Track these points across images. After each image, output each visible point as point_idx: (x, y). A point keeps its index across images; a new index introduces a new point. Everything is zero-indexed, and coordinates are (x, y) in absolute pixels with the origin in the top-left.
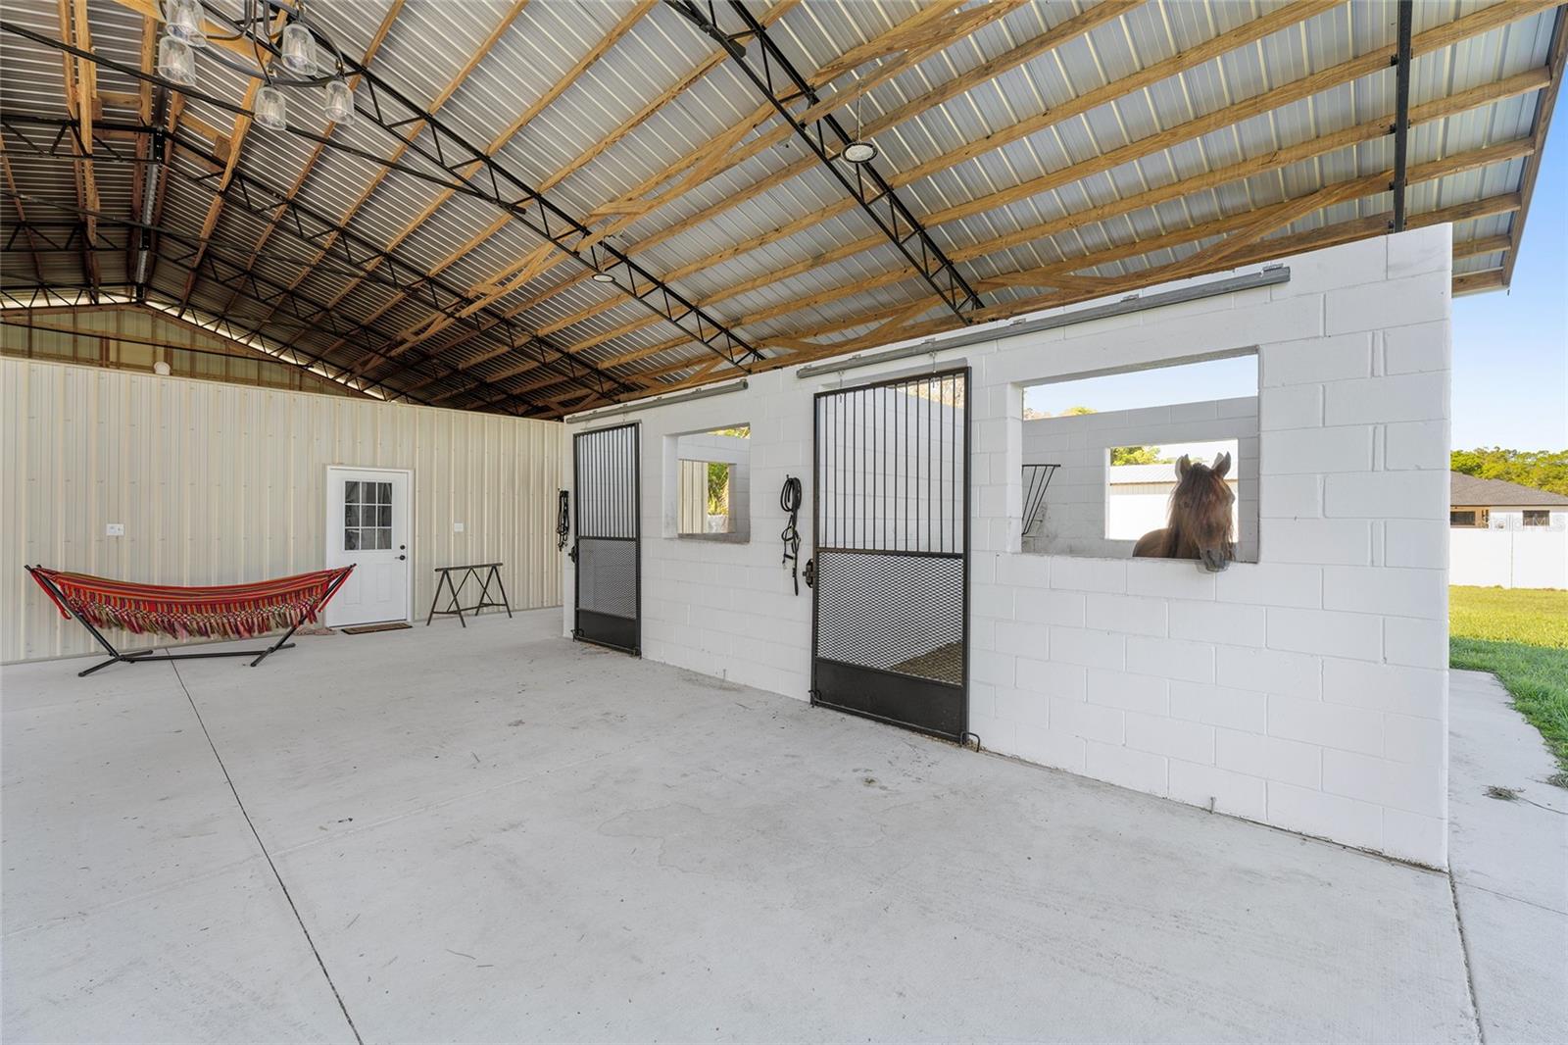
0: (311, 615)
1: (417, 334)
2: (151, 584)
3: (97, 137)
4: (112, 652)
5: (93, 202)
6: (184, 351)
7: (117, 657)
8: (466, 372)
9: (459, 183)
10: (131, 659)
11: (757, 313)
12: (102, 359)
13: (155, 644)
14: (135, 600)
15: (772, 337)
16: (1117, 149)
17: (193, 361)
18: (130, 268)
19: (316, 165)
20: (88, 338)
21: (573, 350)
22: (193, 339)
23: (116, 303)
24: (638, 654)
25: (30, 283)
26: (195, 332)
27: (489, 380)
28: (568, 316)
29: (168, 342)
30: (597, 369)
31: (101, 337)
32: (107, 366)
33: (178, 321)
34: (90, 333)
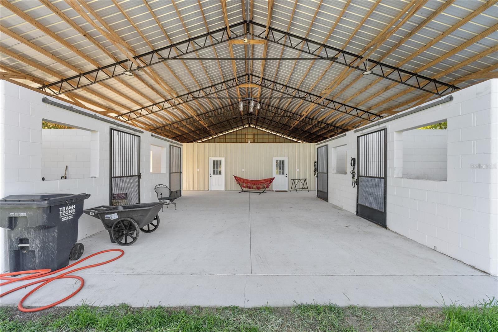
0: (268, 187)
1: (294, 125)
2: (247, 179)
4: (242, 190)
8: (306, 131)
9: (292, 97)
10: (245, 191)
11: (375, 105)
12: (245, 138)
13: (248, 190)
14: (245, 182)
15: (384, 110)
16: (485, 31)
18: (248, 120)
19: (270, 101)
20: (243, 135)
21: (329, 123)
22: (258, 132)
23: (246, 127)
24: (327, 201)
26: (258, 130)
27: (312, 132)
28: (325, 115)
29: (254, 133)
30: (336, 127)
31: (245, 134)
33: (255, 129)
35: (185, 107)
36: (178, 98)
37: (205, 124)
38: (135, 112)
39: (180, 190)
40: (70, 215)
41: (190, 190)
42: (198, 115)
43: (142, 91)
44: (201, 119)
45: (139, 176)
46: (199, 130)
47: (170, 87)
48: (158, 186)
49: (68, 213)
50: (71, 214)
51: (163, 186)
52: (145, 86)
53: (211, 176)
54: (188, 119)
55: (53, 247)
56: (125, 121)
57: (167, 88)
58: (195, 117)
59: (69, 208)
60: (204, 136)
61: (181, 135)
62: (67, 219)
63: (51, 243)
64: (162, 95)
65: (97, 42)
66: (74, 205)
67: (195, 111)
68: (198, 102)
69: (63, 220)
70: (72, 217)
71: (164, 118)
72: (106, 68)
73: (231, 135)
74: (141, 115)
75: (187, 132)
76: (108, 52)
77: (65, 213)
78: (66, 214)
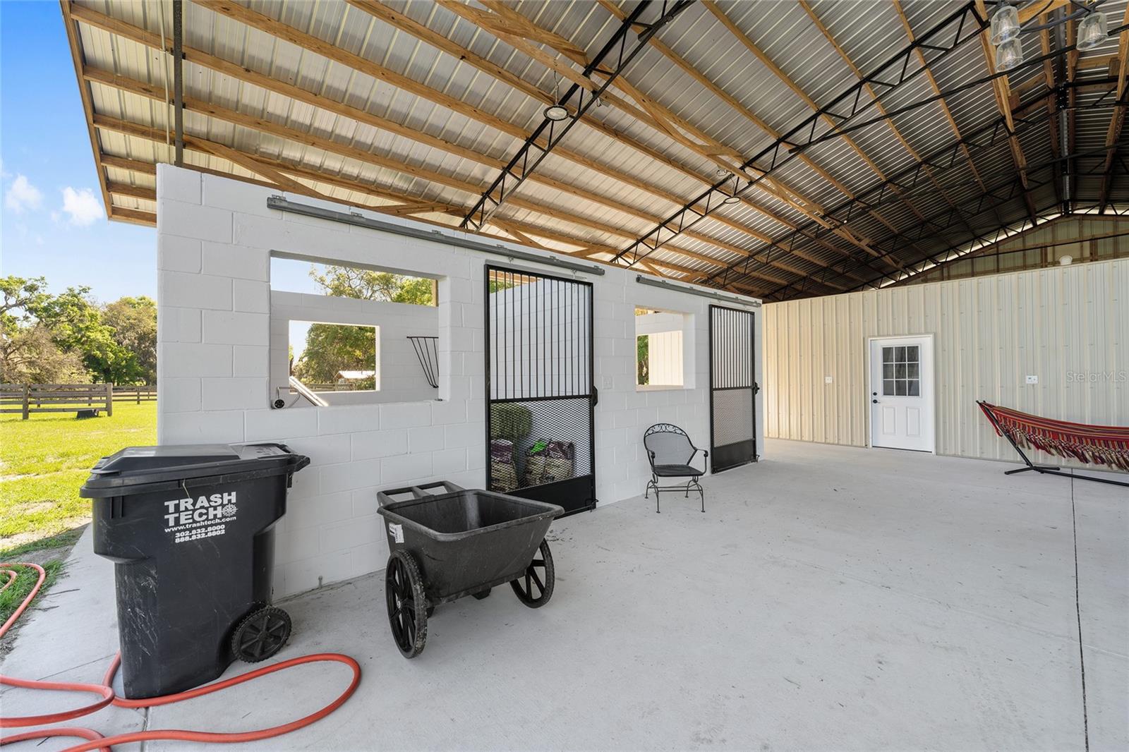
2: (1059, 420)
3: (1016, 118)
4: (1028, 463)
5: (1021, 161)
6: (1107, 239)
7: (1031, 467)
10: (1042, 470)
12: (1042, 262)
13: (1063, 464)
14: (1043, 430)
17: (1116, 244)
18: (1058, 191)
20: (1032, 250)
22: (1116, 227)
23: (1049, 221)
25: (996, 227)
26: (1117, 221)
29: (1093, 236)
31: (1041, 247)
32: (1046, 266)
33: (1101, 217)
34: (1032, 247)
35: (773, 192)
36: (747, 169)
37: (861, 237)
38: (646, 240)
39: (754, 443)
40: (212, 525)
41: (801, 440)
42: (828, 214)
43: (645, 175)
44: (838, 224)
45: (593, 397)
46: (844, 260)
47: (717, 139)
48: (657, 429)
49: (204, 517)
50: (218, 521)
51: (671, 429)
52: (650, 159)
53: (875, 401)
54: (798, 231)
55: (145, 623)
56: (628, 265)
57: (700, 142)
58: (820, 221)
59: (209, 501)
60: (865, 281)
61: (787, 285)
62: (199, 535)
63: (140, 608)
64: (701, 172)
65: (496, 68)
66: (234, 494)
67: (815, 200)
68: (822, 167)
69: (182, 540)
70: (223, 532)
71: (726, 243)
72: (538, 135)
73: (972, 263)
74: (658, 244)
75: (804, 274)
76: (528, 85)
77: (192, 518)
78: (195, 522)
